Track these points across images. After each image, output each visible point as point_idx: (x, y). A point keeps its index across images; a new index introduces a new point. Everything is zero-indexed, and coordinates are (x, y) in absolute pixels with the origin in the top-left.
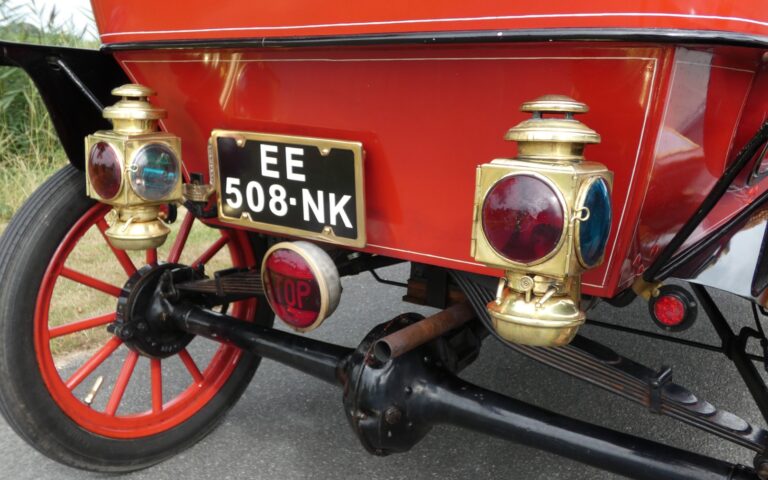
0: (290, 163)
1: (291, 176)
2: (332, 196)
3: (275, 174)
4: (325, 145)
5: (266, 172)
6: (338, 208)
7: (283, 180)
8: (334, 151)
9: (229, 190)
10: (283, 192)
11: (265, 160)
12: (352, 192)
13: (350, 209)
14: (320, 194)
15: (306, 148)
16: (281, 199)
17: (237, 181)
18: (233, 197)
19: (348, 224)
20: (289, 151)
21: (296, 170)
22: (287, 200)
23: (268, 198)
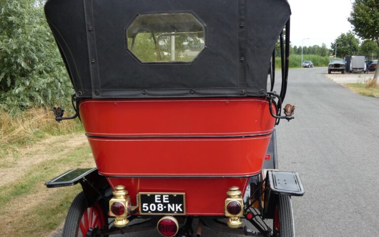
0: (164, 199)
1: (164, 201)
2: (177, 205)
3: (160, 202)
4: (175, 194)
5: (156, 201)
6: (178, 207)
7: (162, 203)
8: (178, 195)
9: (144, 207)
10: (162, 205)
11: (156, 199)
12: (182, 203)
13: (182, 207)
14: (173, 205)
15: (169, 195)
16: (161, 207)
17: (147, 204)
18: (145, 208)
19: (181, 210)
20: (164, 196)
21: (166, 200)
22: (163, 207)
23: (157, 207)
